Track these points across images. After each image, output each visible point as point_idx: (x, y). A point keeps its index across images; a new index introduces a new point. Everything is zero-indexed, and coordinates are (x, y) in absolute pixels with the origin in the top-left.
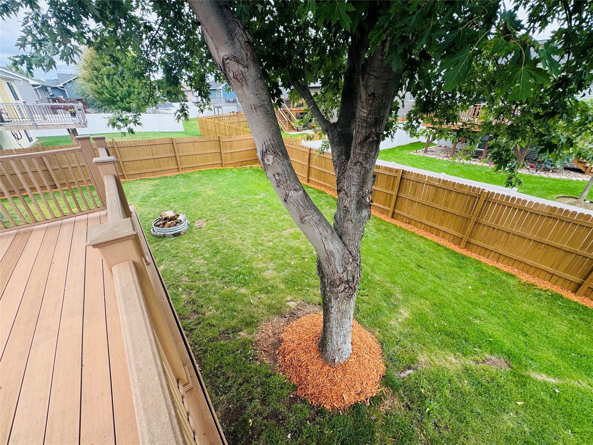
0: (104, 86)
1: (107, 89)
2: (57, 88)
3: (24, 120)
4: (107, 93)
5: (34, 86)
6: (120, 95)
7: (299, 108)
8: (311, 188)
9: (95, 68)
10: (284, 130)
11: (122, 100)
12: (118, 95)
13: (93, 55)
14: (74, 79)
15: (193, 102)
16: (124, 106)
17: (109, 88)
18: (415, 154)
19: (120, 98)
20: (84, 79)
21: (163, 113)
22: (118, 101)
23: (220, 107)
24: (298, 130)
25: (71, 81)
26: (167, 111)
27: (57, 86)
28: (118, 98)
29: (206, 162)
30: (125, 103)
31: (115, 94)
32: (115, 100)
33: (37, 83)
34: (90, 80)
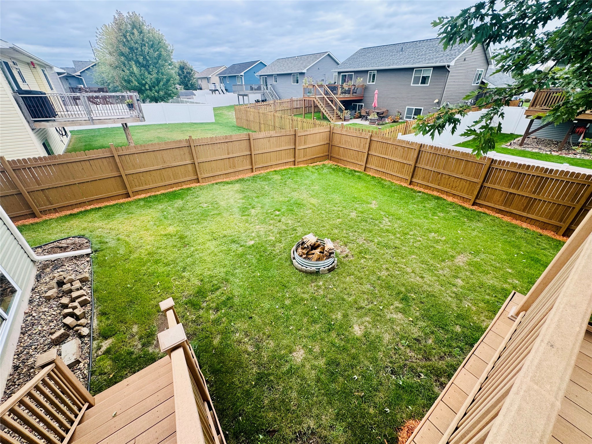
0: (132, 73)
1: (136, 76)
2: (74, 76)
3: (69, 113)
4: (136, 80)
5: (59, 74)
6: (149, 82)
7: (344, 94)
8: (420, 192)
9: (122, 52)
10: (330, 120)
11: (151, 90)
12: (146, 83)
13: (119, 39)
14: (92, 66)
15: (210, 90)
16: (153, 95)
17: (138, 76)
18: (509, 147)
19: (149, 87)
20: (111, 65)
21: (186, 102)
22: (147, 90)
23: (246, 95)
24: (345, 120)
25: (89, 68)
26: (189, 100)
27: (74, 74)
28: (147, 87)
29: (279, 160)
30: (153, 91)
31: (144, 82)
32: (143, 88)
33: (63, 71)
34: (117, 67)
